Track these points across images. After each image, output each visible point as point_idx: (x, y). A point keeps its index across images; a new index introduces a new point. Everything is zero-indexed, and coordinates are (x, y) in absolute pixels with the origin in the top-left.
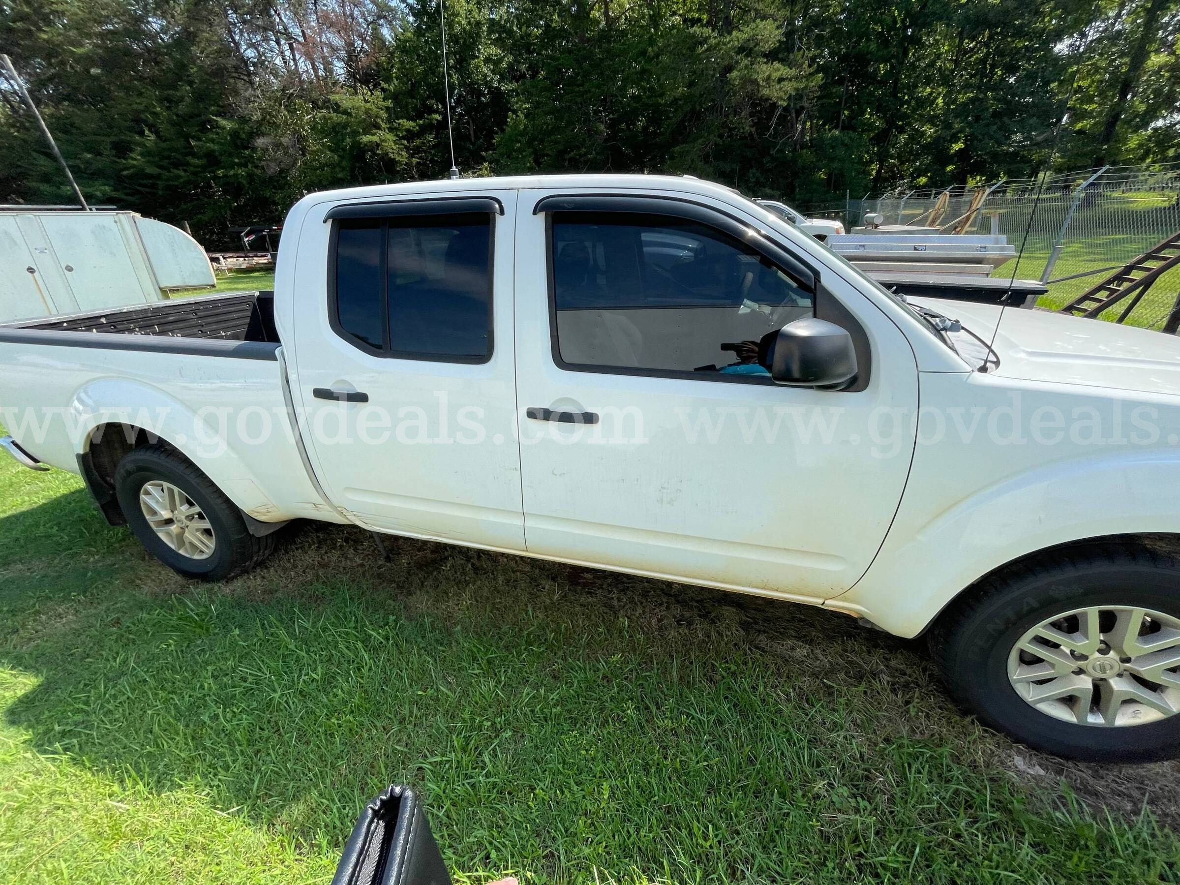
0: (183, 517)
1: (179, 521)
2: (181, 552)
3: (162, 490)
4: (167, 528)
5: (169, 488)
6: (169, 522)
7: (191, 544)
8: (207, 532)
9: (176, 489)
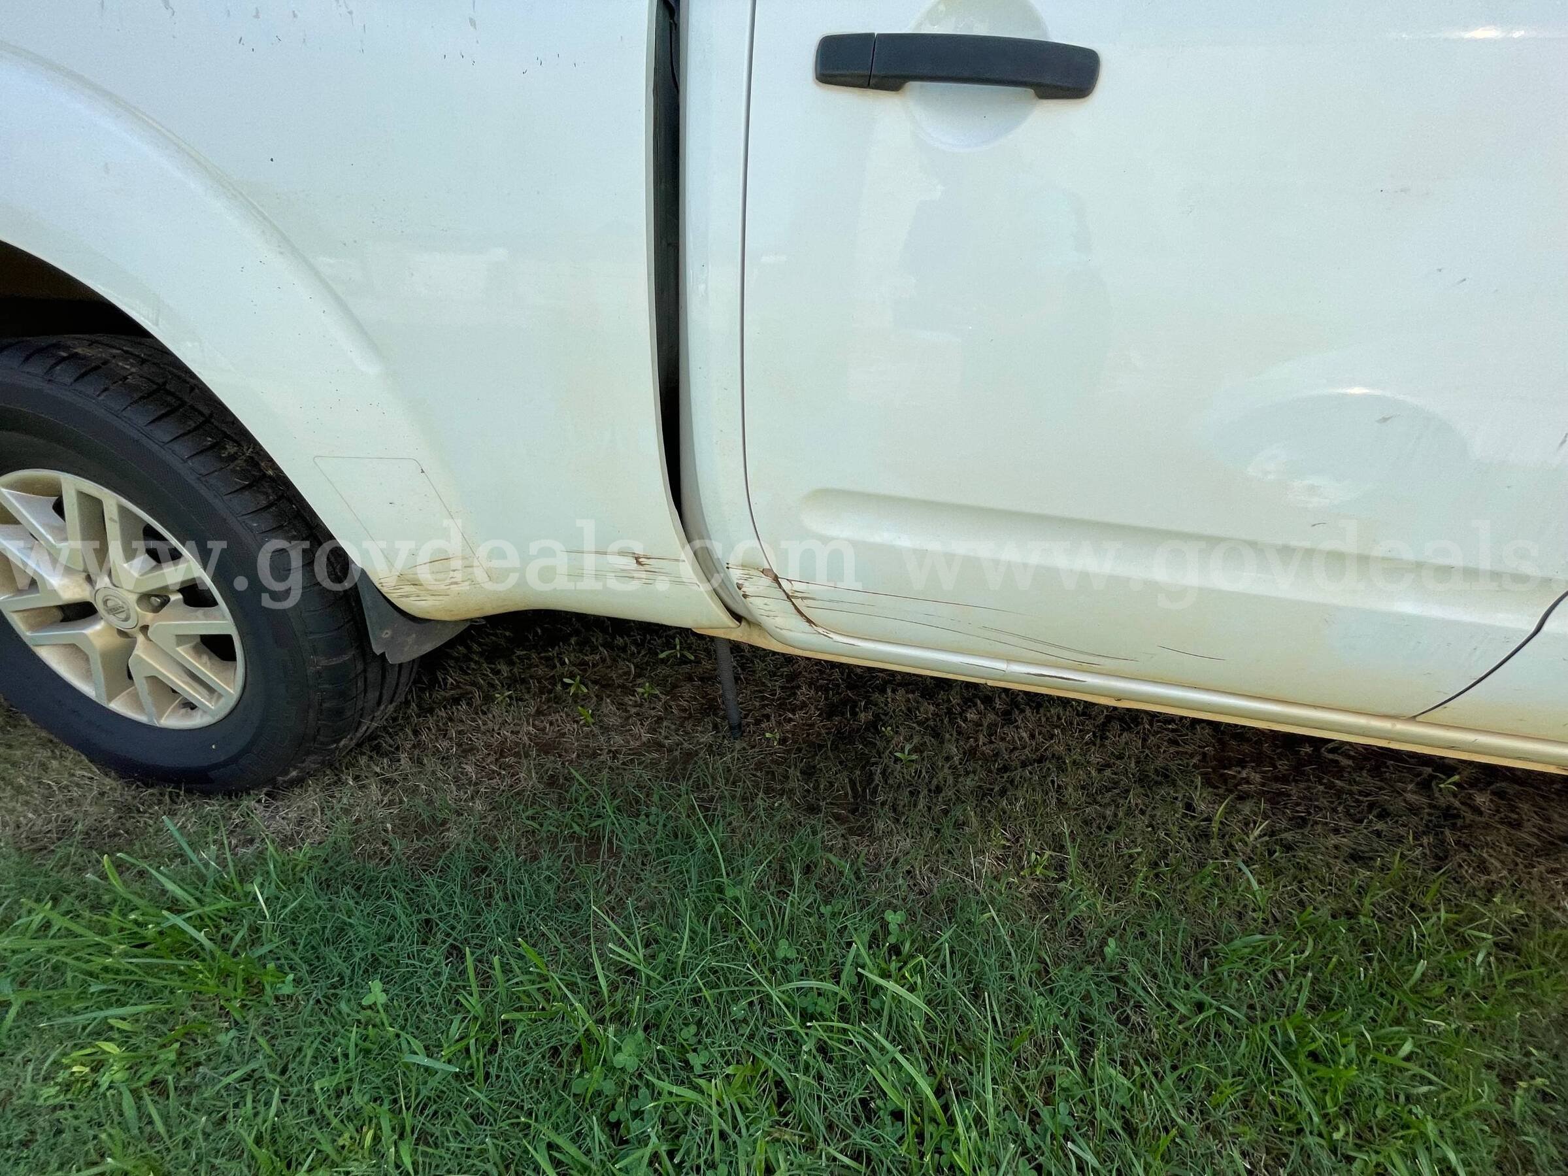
0: (132, 598)
1: (114, 611)
2: (118, 706)
3: (59, 508)
4: (69, 633)
5: (83, 496)
6: (81, 612)
7: (155, 681)
8: (218, 647)
9: (111, 502)
